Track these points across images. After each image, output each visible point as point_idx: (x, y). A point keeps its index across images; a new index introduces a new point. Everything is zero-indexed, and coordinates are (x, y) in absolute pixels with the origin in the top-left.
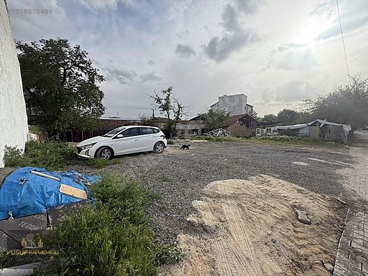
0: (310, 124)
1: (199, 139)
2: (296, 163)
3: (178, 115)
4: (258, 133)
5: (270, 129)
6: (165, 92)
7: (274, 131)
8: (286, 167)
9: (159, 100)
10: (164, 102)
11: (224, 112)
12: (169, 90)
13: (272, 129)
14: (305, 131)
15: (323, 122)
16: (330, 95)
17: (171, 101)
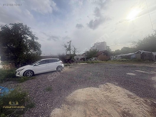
0: (136, 53)
1: (83, 62)
2: (128, 74)
3: (75, 52)
4: (112, 58)
5: (117, 56)
6: (68, 43)
7: (119, 57)
8: (123, 77)
9: (66, 46)
10: (68, 47)
11: (96, 50)
12: (70, 42)
13: (118, 56)
14: (134, 56)
15: (142, 52)
16: (144, 39)
17: (71, 46)
